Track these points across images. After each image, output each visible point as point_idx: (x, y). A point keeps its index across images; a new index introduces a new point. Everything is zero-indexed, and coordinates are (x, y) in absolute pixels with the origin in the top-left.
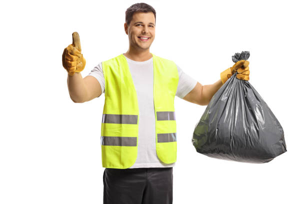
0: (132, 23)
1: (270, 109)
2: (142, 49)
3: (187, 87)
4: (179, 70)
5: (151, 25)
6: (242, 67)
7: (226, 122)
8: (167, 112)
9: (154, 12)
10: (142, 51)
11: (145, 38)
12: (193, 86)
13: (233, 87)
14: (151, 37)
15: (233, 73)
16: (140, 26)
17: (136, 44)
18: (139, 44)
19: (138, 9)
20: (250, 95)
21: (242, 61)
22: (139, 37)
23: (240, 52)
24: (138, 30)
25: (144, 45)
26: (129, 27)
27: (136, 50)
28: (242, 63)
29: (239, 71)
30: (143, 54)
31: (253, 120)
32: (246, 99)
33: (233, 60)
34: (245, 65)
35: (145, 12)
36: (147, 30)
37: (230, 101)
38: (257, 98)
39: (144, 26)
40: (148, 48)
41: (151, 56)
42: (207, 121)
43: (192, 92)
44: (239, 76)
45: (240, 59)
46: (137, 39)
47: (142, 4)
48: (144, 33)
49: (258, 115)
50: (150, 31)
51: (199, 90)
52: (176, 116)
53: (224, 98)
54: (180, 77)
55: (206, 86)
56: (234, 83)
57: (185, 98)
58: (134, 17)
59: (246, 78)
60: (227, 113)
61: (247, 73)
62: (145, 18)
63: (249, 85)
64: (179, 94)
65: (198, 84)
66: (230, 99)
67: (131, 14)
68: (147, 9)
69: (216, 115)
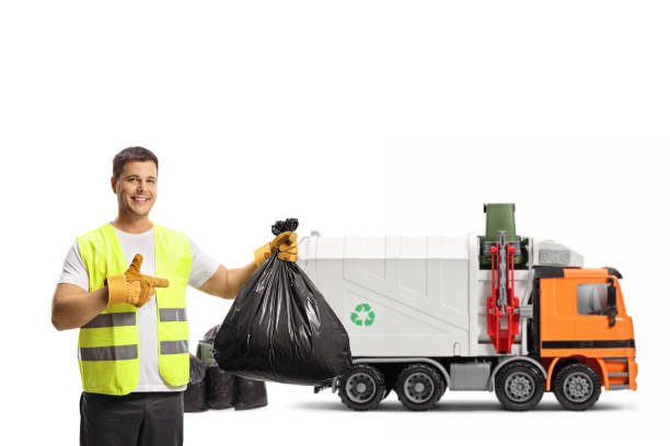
0: (122, 176)
1: (328, 305)
2: (137, 214)
3: (204, 273)
4: (193, 246)
5: (151, 180)
6: (287, 242)
7: (263, 324)
8: (174, 310)
9: (155, 160)
10: (137, 219)
11: (142, 199)
12: (214, 270)
13: (272, 271)
14: (151, 198)
15: (273, 250)
16: (135, 181)
17: (130, 209)
18: (133, 207)
19: (132, 156)
20: (299, 284)
21: (287, 233)
22: (133, 198)
23: (284, 220)
24: (132, 187)
25: (140, 209)
26: (118, 183)
27: (128, 217)
28: (287, 237)
29: (282, 248)
30: (139, 223)
31: (303, 321)
32: (293, 291)
33: (273, 231)
34: (290, 239)
35: (143, 160)
36: (145, 186)
37: (268, 293)
38: (309, 287)
39: (140, 181)
40: (146, 214)
41: (150, 226)
42: (235, 322)
43: (213, 280)
44: (281, 256)
45: (282, 231)
46: (129, 200)
47: (138, 148)
48: (140, 192)
49: (311, 313)
50: (151, 189)
51: (223, 276)
52: (189, 314)
53: (260, 288)
54: (194, 258)
55: (233, 271)
56: (275, 266)
57: (202, 289)
58: (125, 167)
59: (292, 259)
60: (264, 311)
61: (293, 251)
62: (142, 169)
63: (296, 269)
64: (193, 283)
65: (221, 266)
66: (269, 289)
67: (121, 163)
68: (144, 155)
69: (247, 314)
